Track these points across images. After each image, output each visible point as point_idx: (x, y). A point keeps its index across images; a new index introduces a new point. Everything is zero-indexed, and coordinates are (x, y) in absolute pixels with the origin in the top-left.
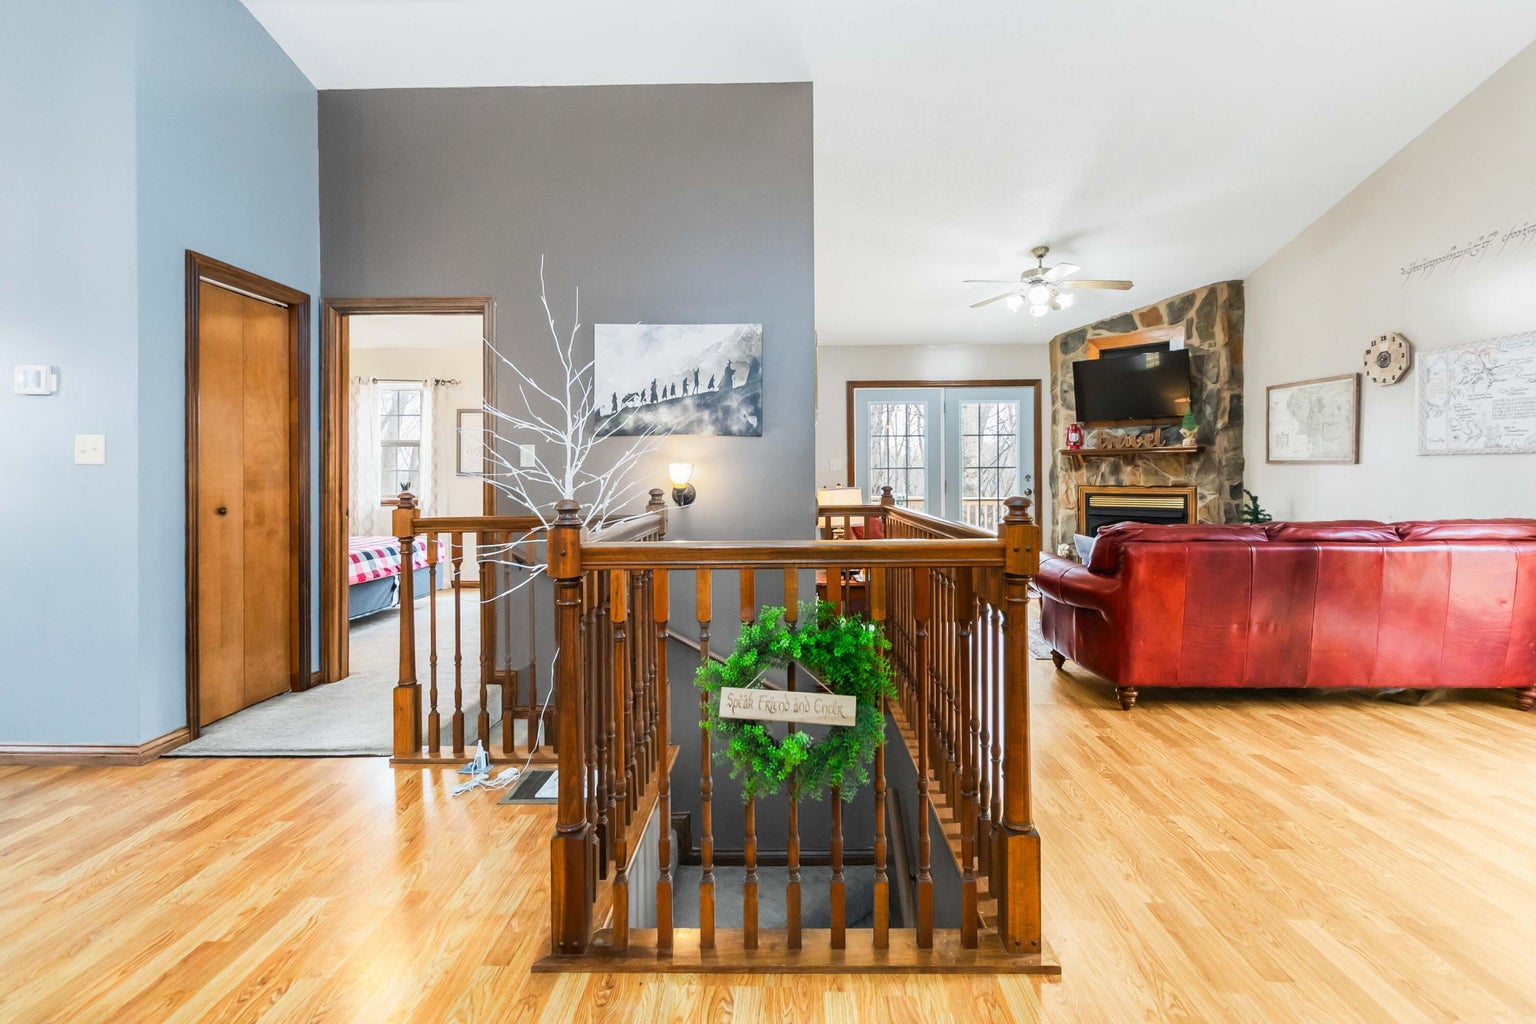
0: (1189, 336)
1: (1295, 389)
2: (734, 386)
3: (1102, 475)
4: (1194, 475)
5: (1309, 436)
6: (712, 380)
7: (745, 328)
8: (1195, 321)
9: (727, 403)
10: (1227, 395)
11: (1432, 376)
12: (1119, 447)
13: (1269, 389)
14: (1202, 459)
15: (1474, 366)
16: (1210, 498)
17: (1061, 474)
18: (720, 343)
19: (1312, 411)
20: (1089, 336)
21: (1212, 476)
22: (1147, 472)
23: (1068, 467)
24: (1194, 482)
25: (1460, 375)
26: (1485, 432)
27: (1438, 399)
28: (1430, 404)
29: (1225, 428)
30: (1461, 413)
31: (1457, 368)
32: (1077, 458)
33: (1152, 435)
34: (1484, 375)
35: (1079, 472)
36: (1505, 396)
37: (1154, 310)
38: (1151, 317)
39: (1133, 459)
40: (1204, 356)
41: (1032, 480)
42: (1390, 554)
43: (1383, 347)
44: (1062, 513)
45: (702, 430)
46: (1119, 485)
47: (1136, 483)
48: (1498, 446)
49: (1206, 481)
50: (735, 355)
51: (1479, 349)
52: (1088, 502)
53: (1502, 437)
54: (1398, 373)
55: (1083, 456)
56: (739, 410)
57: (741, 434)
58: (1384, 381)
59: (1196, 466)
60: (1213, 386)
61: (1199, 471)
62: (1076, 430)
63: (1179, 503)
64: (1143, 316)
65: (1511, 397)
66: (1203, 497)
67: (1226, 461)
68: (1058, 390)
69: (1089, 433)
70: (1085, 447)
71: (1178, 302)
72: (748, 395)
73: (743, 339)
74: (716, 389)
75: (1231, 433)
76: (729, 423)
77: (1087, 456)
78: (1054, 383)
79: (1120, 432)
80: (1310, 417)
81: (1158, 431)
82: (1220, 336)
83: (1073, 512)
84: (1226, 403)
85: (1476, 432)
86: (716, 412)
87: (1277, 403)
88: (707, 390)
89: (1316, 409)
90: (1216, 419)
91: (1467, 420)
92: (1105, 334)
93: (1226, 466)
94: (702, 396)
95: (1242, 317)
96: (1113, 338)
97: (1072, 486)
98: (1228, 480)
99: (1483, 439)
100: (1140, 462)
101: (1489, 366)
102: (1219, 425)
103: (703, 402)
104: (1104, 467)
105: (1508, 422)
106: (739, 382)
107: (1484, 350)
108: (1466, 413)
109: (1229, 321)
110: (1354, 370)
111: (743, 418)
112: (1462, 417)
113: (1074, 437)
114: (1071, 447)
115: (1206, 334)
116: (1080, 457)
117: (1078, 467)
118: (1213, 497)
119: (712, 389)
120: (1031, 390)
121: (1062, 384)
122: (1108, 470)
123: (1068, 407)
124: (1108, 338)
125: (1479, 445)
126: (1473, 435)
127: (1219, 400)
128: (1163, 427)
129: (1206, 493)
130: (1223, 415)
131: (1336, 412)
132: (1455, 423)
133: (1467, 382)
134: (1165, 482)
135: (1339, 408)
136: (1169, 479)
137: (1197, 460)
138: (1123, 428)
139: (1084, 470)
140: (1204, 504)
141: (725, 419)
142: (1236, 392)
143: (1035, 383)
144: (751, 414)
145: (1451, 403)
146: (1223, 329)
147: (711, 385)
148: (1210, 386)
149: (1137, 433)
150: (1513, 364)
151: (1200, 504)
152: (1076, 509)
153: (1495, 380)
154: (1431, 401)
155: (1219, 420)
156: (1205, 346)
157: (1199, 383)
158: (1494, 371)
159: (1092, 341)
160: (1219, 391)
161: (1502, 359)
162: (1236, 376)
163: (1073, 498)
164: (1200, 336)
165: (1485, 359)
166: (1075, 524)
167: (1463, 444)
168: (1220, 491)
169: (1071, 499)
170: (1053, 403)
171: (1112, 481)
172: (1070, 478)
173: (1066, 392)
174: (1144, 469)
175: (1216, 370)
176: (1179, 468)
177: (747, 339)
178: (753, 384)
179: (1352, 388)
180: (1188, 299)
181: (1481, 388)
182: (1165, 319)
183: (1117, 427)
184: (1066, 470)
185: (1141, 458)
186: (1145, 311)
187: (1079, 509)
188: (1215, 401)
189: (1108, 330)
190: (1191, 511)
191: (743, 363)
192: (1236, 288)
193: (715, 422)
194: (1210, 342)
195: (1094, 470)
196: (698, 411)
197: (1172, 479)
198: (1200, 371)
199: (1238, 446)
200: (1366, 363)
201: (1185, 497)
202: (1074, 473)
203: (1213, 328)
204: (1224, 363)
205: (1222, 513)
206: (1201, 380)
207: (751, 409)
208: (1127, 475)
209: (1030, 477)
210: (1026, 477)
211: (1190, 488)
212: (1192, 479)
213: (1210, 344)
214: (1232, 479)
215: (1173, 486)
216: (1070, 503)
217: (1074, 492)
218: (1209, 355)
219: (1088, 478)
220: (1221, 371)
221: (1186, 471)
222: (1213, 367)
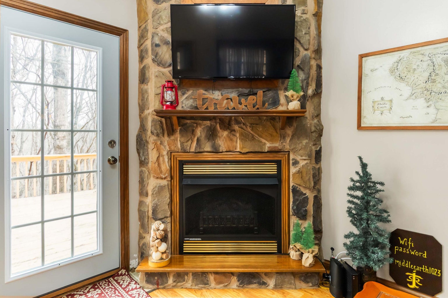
3: (198, 140)
4: (288, 140)
5: (427, 100)
12: (215, 110)
13: (362, 57)
14: (295, 124)
16: (302, 163)
17: (151, 139)
22: (244, 137)
23: (159, 130)
24: (287, 148)
29: (313, 95)
33: (254, 97)
35: (172, 138)
39: (229, 124)
41: (117, 147)
44: (152, 183)
46: (216, 151)
47: (231, 149)
49: (299, 146)
52: (181, 170)
59: (289, 131)
60: (305, 53)
61: (292, 136)
62: (171, 87)
63: (271, 169)
66: (296, 163)
67: (313, 127)
68: (148, 43)
69: (183, 94)
70: (179, 108)
77: (182, 117)
78: (142, 37)
79: (217, 95)
81: (260, 93)
83: (165, 182)
84: (314, 72)
87: (374, 71)
90: (307, 85)
93: (315, 131)
97: (165, 153)
98: (314, 145)
100: (236, 127)
104: (199, 132)
113: (169, 96)
114: (165, 107)
116: (175, 120)
117: (171, 132)
118: (306, 162)
120: (115, 40)
121: (153, 37)
122: (203, 136)
123: (160, 63)
127: (310, 67)
129: (298, 158)
130: (312, 81)
136: (265, 144)
138: (219, 90)
139: (178, 135)
140: (297, 169)
142: (318, 62)
143: (121, 34)
148: (302, 53)
149: (235, 96)
151: (293, 170)
152: (169, 179)
155: (310, 87)
160: (310, 58)
163: (165, 166)
166: (168, 195)
169: (165, 171)
170: (142, 58)
171: (208, 147)
172: (161, 143)
173: (157, 45)
174: (241, 134)
176: (275, 134)
183: (214, 88)
184: (158, 135)
185: (238, 122)
187: (172, 178)
190: (284, 176)
194: (303, 8)
195: (190, 135)
197: (268, 145)
199: (319, 113)
202: (166, 139)
204: (313, 31)
205: (312, 177)
209: (115, 142)
210: (110, 143)
211: (282, 153)
212: (287, 145)
213: (304, 10)
214: (316, 144)
215: (268, 152)
216: (161, 172)
217: (166, 160)
218: (301, 22)
219: (182, 144)
220: (311, 39)
221: (281, 137)
222: (305, 34)
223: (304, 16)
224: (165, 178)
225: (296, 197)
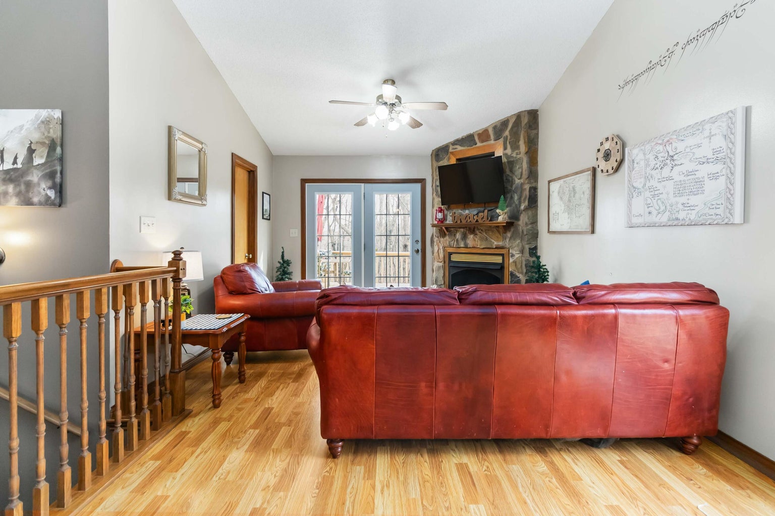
0: (505, 148)
1: (561, 181)
2: (35, 163)
3: (457, 240)
4: (508, 240)
5: (568, 214)
6: (16, 158)
7: (44, 113)
8: (509, 137)
9: (29, 178)
10: (527, 187)
11: (635, 165)
12: (464, 222)
13: (549, 182)
14: (512, 230)
15: (662, 154)
16: (517, 256)
17: (436, 239)
18: (23, 126)
19: (570, 197)
20: (451, 150)
21: (518, 241)
22: (482, 239)
23: (439, 235)
24: (507, 246)
25: (652, 163)
26: (668, 207)
27: (638, 184)
28: (634, 188)
29: (526, 209)
30: (653, 193)
31: (651, 157)
32: (444, 230)
33: (482, 214)
34: (668, 161)
35: (445, 239)
36: (682, 178)
37: (486, 131)
38: (484, 135)
39: (474, 230)
40: (513, 161)
41: (420, 244)
42: (562, 317)
43: (607, 146)
44: (436, 265)
45: (7, 201)
46: (466, 247)
47: (475, 246)
48: (677, 219)
49: (514, 245)
50: (36, 136)
51: (665, 140)
52: (450, 258)
53: (680, 212)
54: (615, 165)
55: (446, 228)
56: (39, 184)
57: (40, 204)
58: (607, 171)
59: (509, 234)
60: (519, 181)
61: (511, 238)
62: (441, 210)
63: (499, 260)
64: (480, 135)
65: (686, 178)
66: (513, 256)
67: (526, 231)
70: (447, 222)
71: (499, 125)
72: (47, 171)
73: (43, 122)
74: (19, 166)
75: (530, 213)
76: (31, 195)
77: (448, 228)
78: (433, 181)
79: (465, 212)
80: (569, 201)
81: (486, 211)
82: (523, 148)
83: (441, 264)
84: (527, 193)
85: (663, 208)
86: (19, 185)
87: (553, 192)
88: (11, 167)
89: (572, 195)
90: (520, 203)
91: (656, 198)
92: (459, 148)
94: (7, 172)
95: (538, 134)
96: (463, 150)
97: (441, 248)
98: (528, 244)
99: (667, 213)
100: (478, 232)
101: (671, 153)
102: (522, 207)
103: (8, 176)
104: (458, 236)
105: (683, 199)
106: (38, 160)
107: (668, 141)
108: (656, 193)
109: (529, 137)
110: (591, 165)
111: (42, 191)
112: (654, 196)
113: (440, 216)
114: (438, 222)
115: (515, 147)
116: (444, 228)
117: (444, 235)
118: (519, 255)
119: (15, 166)
120: (418, 186)
122: (460, 238)
123: (438, 196)
124: (461, 151)
125: (664, 219)
126: (661, 210)
127: (522, 190)
128: (490, 209)
129: (514, 253)
130: (525, 199)
131: (582, 196)
132: (649, 201)
133: (657, 168)
134: (492, 245)
135: (583, 193)
136: (494, 243)
137: (510, 231)
138: (468, 209)
139: (447, 237)
140: (513, 260)
141: (27, 191)
142: (534, 185)
143: (422, 181)
144: (50, 188)
145: (647, 187)
146: (525, 142)
147: (15, 162)
148: (517, 181)
149: (475, 212)
150: (688, 150)
151: (511, 260)
152: (443, 262)
153: (676, 165)
154: (635, 185)
155: (522, 204)
156: (514, 155)
157: (510, 179)
158: (675, 157)
159: (452, 153)
160: (522, 184)
161: (680, 146)
162: (533, 174)
163: (441, 255)
164: (511, 147)
165: (669, 148)
166: (443, 271)
167: (654, 219)
168: (522, 252)
169: (441, 258)
170: (432, 195)
171: (462, 244)
172: (440, 242)
174: (480, 237)
175: (520, 170)
176: (500, 236)
177: (46, 122)
178: (52, 161)
179: (590, 178)
180: (505, 123)
181: (666, 172)
182: (492, 137)
183: (465, 209)
184: (438, 237)
185: (478, 229)
186: (481, 132)
187: (445, 262)
188: (519, 192)
189: (460, 145)
190: (506, 265)
191: (43, 144)
192: (533, 115)
193: (18, 194)
194: (517, 151)
195: (453, 237)
196: (4, 185)
198: (511, 171)
199: (534, 222)
200: (597, 159)
201: (503, 255)
202: (442, 239)
203: (518, 142)
204: (525, 165)
205: (524, 266)
206: (512, 177)
207: (49, 183)
208: (471, 240)
209: (418, 241)
210: (416, 241)
211: (505, 249)
212: (507, 243)
213: (517, 153)
214: (531, 243)
215: (496, 248)
216: (439, 258)
217: (442, 252)
218: (516, 160)
219: (449, 242)
220: (524, 171)
221: (503, 238)
222: (519, 168)
223: (518, 156)
224: (441, 262)
225: (513, 279)
